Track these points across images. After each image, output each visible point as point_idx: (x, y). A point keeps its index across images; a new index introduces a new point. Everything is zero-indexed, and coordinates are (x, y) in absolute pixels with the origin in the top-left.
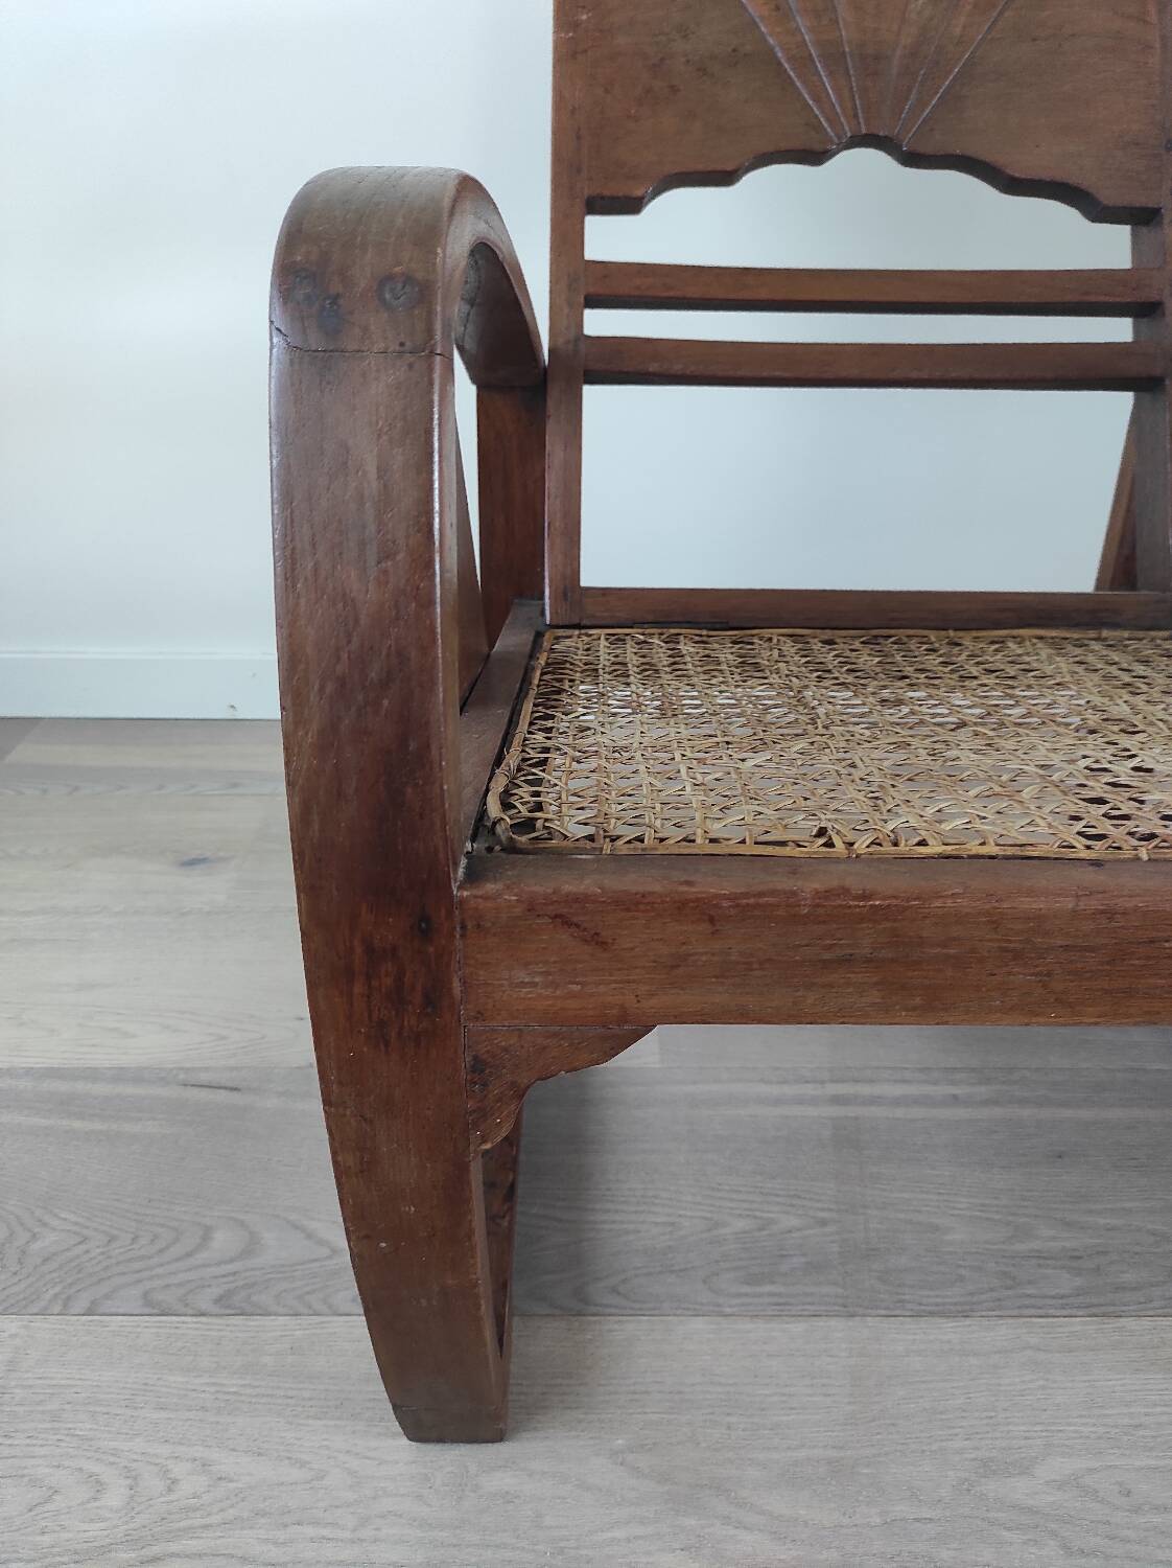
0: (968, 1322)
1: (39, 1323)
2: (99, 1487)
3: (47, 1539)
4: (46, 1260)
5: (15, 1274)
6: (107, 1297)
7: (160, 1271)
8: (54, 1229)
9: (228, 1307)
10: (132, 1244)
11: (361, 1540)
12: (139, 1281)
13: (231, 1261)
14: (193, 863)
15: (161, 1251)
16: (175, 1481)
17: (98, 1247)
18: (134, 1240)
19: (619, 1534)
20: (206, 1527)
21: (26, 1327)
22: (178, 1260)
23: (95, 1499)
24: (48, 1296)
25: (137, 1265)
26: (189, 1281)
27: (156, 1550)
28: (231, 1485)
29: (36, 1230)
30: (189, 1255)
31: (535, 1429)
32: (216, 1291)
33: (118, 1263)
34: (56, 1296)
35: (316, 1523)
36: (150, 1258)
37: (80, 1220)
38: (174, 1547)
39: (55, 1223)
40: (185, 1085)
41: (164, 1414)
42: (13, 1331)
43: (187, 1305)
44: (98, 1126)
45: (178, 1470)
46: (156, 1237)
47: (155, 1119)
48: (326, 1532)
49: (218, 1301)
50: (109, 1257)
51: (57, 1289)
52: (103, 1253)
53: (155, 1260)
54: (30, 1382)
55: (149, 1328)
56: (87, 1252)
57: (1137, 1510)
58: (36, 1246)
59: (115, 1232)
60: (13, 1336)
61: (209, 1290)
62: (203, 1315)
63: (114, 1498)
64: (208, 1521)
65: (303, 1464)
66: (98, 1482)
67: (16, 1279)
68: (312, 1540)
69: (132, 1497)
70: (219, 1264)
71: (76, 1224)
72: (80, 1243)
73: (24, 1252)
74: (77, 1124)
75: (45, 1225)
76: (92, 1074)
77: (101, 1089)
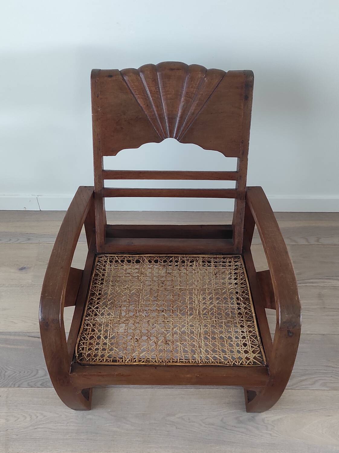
0: (173, 389)
1: (10, 389)
2: (26, 418)
3: (19, 426)
4: (9, 377)
5: (4, 379)
6: (21, 384)
7: (30, 379)
8: (9, 370)
9: (42, 386)
10: (24, 373)
11: (67, 426)
12: (26, 381)
13: (43, 377)
14: (22, 269)
15: (30, 375)
16: (37, 416)
17: (18, 374)
18: (24, 372)
19: (108, 425)
20: (43, 424)
21: (8, 390)
22: (33, 377)
23: (25, 419)
24: (11, 384)
25: (26, 377)
26: (35, 381)
27: (36, 427)
28: (46, 417)
29: (6, 370)
30: (35, 375)
31: (96, 408)
32: (40, 383)
33: (22, 377)
34: (12, 384)
35: (60, 423)
36: (28, 376)
37: (13, 368)
38: (39, 427)
39: (9, 369)
40: (29, 337)
41: (34, 405)
42: (6, 390)
43: (35, 386)
44: (13, 347)
45: (38, 415)
46: (28, 372)
47: (24, 345)
48: (62, 424)
49: (41, 385)
50: (20, 376)
51: (12, 382)
52: (19, 375)
53: (29, 377)
54: (11, 400)
55: (30, 390)
56: (16, 375)
57: (189, 422)
58: (6, 374)
59: (21, 371)
60: (6, 391)
61: (39, 383)
62: (38, 387)
63: (28, 419)
64: (44, 423)
65: (58, 414)
66: (25, 417)
67: (5, 380)
68: (60, 426)
69: (31, 419)
70: (41, 377)
71: (13, 369)
72: (14, 373)
73: (4, 375)
74: (9, 346)
75: (7, 369)
76: (10, 334)
77: (12, 337)
